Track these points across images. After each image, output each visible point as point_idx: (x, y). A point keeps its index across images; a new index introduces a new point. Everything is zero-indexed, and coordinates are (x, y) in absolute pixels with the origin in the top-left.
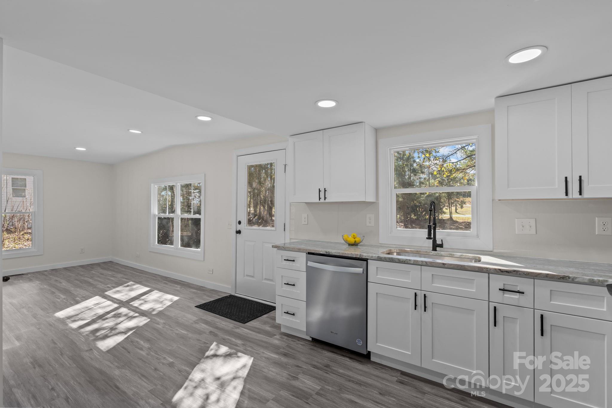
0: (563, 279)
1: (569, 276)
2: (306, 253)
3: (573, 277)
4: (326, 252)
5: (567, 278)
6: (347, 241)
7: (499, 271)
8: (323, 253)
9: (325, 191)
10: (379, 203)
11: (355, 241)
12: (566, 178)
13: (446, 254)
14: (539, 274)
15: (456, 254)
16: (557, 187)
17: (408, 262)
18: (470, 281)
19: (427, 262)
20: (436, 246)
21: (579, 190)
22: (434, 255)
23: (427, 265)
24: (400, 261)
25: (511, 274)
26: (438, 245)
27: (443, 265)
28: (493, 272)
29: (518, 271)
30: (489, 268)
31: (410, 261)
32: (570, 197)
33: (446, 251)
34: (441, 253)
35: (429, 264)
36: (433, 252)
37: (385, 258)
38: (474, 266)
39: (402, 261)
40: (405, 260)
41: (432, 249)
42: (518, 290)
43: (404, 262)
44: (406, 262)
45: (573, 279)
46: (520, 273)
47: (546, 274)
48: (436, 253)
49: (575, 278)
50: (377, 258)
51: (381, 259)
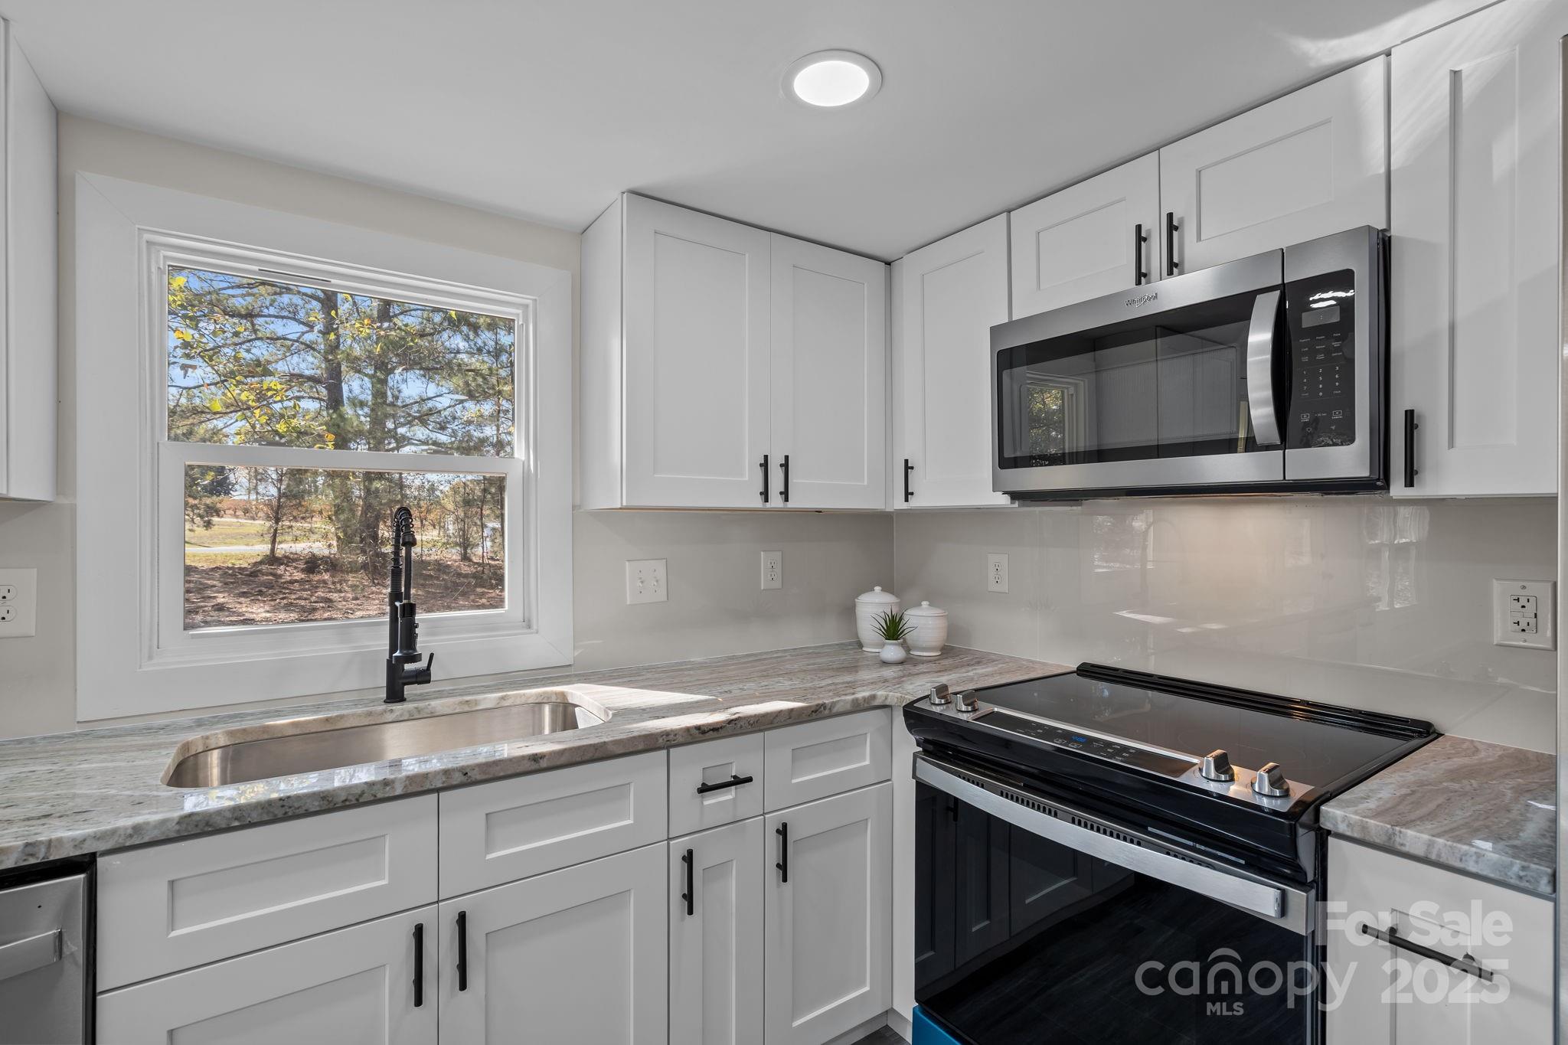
0: (815, 714)
1: (824, 704)
3: (830, 705)
5: (822, 709)
10: (74, 506)
12: (766, 457)
13: (449, 707)
14: (777, 716)
15: (485, 699)
16: (747, 479)
17: (375, 796)
18: (619, 791)
19: (468, 771)
20: (405, 681)
21: (783, 490)
22: (401, 719)
23: (469, 781)
24: (329, 802)
25: (722, 732)
26: (412, 677)
27: (533, 762)
28: (680, 739)
29: (739, 719)
30: (672, 731)
31: (388, 788)
32: (768, 505)
33: (440, 695)
34: (429, 705)
35: (476, 775)
36: (398, 707)
37: (238, 814)
38: (634, 737)
39: (346, 800)
40: (359, 792)
41: (385, 696)
42: (733, 774)
43: (353, 799)
44: (366, 798)
45: (830, 709)
46: (742, 723)
47: (788, 710)
48: (409, 712)
49: (833, 704)
50: (177, 827)
51: (210, 826)
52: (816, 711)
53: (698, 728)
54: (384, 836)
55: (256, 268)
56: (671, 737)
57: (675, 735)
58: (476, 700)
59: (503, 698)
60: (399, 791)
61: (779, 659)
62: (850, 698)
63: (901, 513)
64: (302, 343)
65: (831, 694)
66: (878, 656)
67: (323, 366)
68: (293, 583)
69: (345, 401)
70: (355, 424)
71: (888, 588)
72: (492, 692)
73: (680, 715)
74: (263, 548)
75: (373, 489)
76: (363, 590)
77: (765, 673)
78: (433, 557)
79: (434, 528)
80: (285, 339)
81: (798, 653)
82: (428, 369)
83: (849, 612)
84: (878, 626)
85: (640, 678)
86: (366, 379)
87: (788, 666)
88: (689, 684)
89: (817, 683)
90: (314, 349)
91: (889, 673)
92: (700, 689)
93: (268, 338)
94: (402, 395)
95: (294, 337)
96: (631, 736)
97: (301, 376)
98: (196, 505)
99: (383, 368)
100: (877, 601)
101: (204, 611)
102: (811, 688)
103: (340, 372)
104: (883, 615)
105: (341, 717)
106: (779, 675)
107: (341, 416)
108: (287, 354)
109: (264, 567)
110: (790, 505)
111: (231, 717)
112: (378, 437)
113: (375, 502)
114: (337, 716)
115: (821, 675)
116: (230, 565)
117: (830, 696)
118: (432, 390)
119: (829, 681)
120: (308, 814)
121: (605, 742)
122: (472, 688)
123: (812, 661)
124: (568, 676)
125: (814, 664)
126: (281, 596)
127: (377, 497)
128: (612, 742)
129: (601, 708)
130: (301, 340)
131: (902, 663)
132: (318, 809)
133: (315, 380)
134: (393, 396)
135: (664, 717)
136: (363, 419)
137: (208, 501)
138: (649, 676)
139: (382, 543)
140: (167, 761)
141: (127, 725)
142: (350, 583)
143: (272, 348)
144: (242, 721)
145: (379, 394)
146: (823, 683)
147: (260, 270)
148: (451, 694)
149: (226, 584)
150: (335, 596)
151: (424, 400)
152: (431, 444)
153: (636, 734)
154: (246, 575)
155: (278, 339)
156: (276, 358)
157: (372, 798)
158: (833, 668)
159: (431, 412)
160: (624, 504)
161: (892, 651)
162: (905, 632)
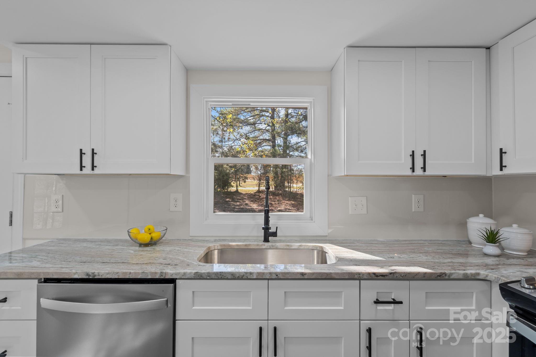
0: (440, 277)
1: (446, 273)
2: (40, 281)
3: (449, 274)
4: (88, 275)
5: (444, 275)
6: (137, 239)
7: (374, 275)
8: (80, 277)
9: (93, 153)
10: (189, 177)
11: (152, 238)
12: (413, 152)
13: (282, 246)
14: (417, 275)
15: (294, 245)
16: (403, 162)
17: (247, 277)
18: (337, 294)
19: (278, 274)
20: (269, 235)
21: (422, 166)
22: (267, 248)
23: (278, 278)
24: (234, 276)
25: (386, 277)
26: (271, 234)
27: (301, 276)
28: (365, 277)
29: (395, 273)
30: (361, 273)
31: (251, 275)
32: (414, 174)
33: (280, 241)
34: (276, 245)
35: (281, 276)
36: (266, 244)
37: (209, 275)
38: (344, 273)
39: (239, 277)
40: (243, 275)
41: (263, 239)
42: (393, 298)
43: (241, 277)
44: (244, 277)
45: (449, 276)
46: (397, 275)
47: (423, 273)
48: (269, 246)
49: (451, 274)
50: (194, 275)
51: (202, 277)
52: (440, 276)
53: (374, 274)
54: (251, 292)
55: (231, 104)
56: (361, 276)
57: (363, 275)
58: (291, 245)
59: (300, 246)
60: (255, 277)
61: (422, 245)
62: (462, 272)
63: (497, 177)
64: (266, 130)
65: (450, 268)
66: (482, 250)
67: (271, 136)
68: (263, 198)
69: (276, 145)
70: (278, 152)
71: (488, 215)
72: (297, 243)
73: (367, 266)
74: (257, 188)
75: (283, 171)
76: (280, 201)
77: (413, 251)
78: (300, 192)
79: (301, 183)
80: (262, 129)
81: (432, 242)
82: (299, 134)
83: (463, 225)
84: (481, 235)
85: (354, 245)
86: (281, 138)
87: (425, 249)
88: (374, 251)
89: (441, 260)
90: (269, 131)
91: (490, 261)
92: (380, 254)
93: (258, 130)
94: (291, 142)
95: (264, 128)
96: (343, 272)
97: (266, 139)
98: (242, 176)
99: (286, 135)
100: (481, 221)
101: (243, 205)
102: (438, 263)
103: (275, 137)
104: (485, 230)
105: (250, 245)
106: (420, 253)
107: (275, 150)
108: (263, 134)
109: (257, 194)
110: (427, 173)
111: (223, 240)
112: (285, 155)
113: (283, 175)
114: (249, 244)
115: (444, 256)
116: (250, 193)
117: (449, 269)
118: (300, 140)
119: (449, 260)
120: (228, 279)
121: (331, 273)
122: (291, 240)
123: (440, 248)
124: (325, 240)
125: (441, 249)
126: (260, 202)
127: (284, 173)
128: (334, 273)
129: (334, 256)
130: (266, 129)
131: (498, 256)
132: (230, 278)
133: (269, 140)
134: (289, 143)
135: (359, 265)
136: (281, 150)
137: (245, 175)
138: (358, 244)
139: (286, 188)
140: (201, 252)
141: (200, 238)
142: (277, 199)
143: (259, 132)
144: (225, 242)
145: (285, 143)
146: (446, 261)
147: (232, 104)
148: (283, 241)
149: (248, 198)
150: (273, 203)
151: (297, 143)
152: (299, 157)
153: (344, 271)
154: (253, 196)
155: (260, 129)
156: (260, 135)
157: (247, 278)
158: (452, 253)
159: (299, 147)
160: (345, 174)
161: (491, 249)
162: (501, 240)
